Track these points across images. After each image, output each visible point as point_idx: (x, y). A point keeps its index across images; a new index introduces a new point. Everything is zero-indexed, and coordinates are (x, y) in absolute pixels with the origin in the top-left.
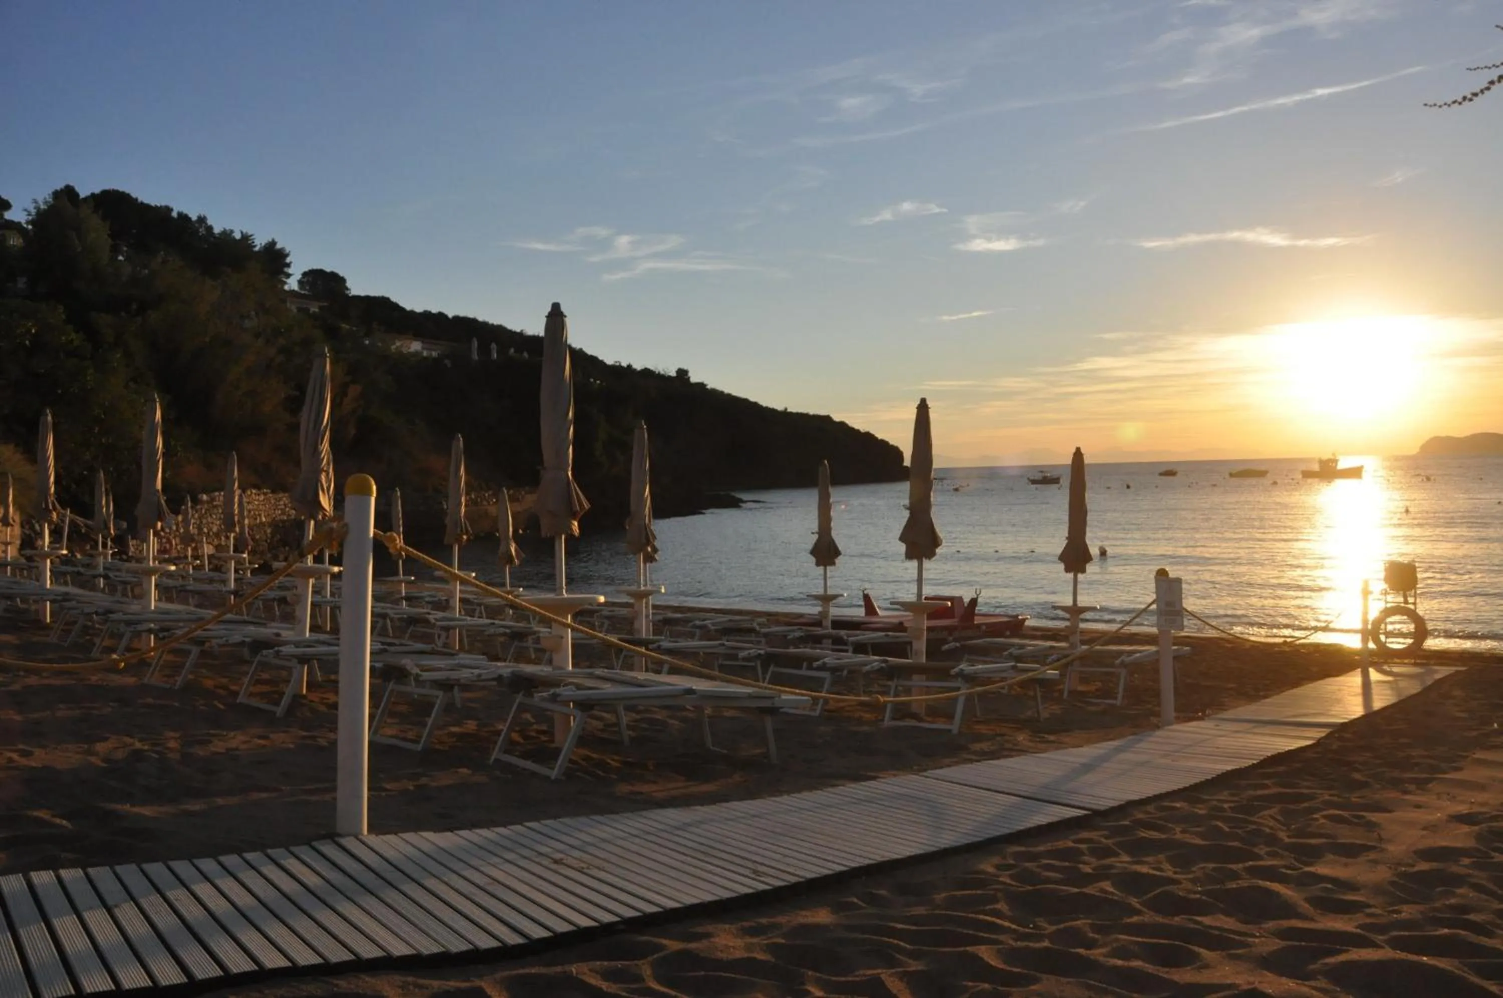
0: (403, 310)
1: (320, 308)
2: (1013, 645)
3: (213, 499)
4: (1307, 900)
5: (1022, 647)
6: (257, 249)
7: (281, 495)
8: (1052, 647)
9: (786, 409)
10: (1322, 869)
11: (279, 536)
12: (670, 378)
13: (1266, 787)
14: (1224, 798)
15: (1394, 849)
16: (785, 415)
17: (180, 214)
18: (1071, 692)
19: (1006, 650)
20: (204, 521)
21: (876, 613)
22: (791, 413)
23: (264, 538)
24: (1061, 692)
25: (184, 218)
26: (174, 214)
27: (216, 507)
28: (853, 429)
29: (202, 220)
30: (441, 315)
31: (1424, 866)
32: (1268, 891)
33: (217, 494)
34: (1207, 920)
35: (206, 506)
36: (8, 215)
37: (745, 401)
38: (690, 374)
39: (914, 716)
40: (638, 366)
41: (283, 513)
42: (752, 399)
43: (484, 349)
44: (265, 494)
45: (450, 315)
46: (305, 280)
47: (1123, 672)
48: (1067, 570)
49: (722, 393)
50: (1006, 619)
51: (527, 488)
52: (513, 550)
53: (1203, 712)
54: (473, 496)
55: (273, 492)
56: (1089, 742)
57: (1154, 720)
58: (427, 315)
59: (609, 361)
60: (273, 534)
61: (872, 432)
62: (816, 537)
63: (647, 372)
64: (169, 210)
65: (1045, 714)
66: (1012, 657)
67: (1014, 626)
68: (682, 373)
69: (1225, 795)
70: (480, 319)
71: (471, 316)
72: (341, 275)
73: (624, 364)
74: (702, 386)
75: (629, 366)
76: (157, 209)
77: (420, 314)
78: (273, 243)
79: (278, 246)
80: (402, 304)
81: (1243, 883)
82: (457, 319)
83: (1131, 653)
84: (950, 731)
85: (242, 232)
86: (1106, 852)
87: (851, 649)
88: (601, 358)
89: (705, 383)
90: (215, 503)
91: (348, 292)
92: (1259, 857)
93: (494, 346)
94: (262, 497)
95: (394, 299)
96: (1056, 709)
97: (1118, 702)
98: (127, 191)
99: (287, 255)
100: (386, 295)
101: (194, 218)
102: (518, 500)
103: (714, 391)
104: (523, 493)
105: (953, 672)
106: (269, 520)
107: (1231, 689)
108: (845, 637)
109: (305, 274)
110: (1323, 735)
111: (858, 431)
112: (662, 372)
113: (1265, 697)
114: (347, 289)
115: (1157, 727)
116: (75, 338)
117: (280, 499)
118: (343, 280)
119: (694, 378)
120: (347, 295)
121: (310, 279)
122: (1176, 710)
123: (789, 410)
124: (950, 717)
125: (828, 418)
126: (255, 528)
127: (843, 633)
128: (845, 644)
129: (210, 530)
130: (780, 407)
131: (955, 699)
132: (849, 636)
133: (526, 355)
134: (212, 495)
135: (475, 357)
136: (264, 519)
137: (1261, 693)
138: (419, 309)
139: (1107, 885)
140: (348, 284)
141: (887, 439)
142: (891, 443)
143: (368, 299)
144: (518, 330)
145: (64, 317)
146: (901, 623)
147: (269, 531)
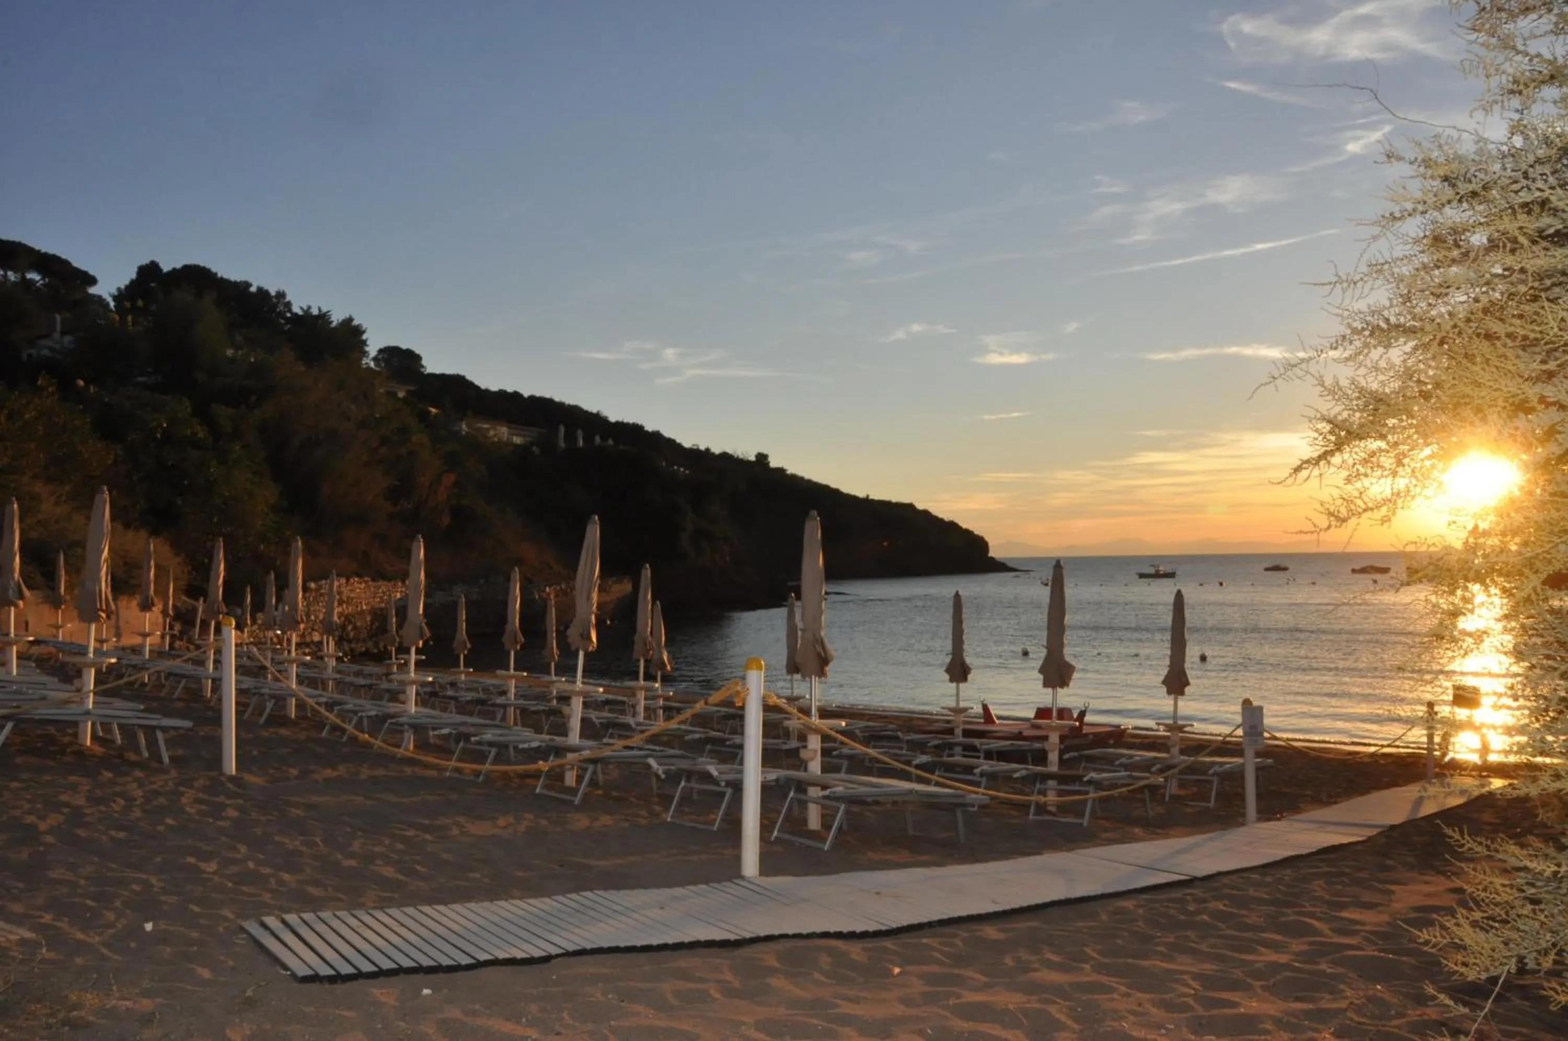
0: (477, 388)
1: (408, 392)
2: (1123, 756)
3: (320, 588)
4: (1330, 929)
5: (1131, 757)
6: (334, 324)
7: (380, 583)
8: (1156, 758)
9: (868, 496)
10: (1345, 914)
11: (377, 624)
12: (749, 462)
13: (1318, 867)
14: (1288, 873)
15: (1396, 906)
16: (867, 502)
17: (260, 290)
18: (1171, 796)
19: (1118, 759)
20: (312, 609)
21: (993, 722)
22: (873, 501)
23: (364, 625)
24: (1164, 795)
25: (263, 293)
26: (253, 289)
27: (322, 595)
28: (936, 518)
29: (281, 295)
30: (516, 395)
31: (1413, 915)
32: (1305, 923)
33: (324, 582)
34: (1264, 935)
35: (314, 594)
36: (92, 290)
37: (827, 488)
38: (770, 459)
39: (1050, 813)
40: (716, 450)
41: (382, 601)
42: (834, 485)
43: (570, 437)
44: (365, 582)
45: (526, 394)
46: (380, 357)
47: (1216, 780)
48: (1169, 693)
49: (802, 478)
50: (1110, 729)
51: (614, 579)
52: (665, 658)
53: (1281, 814)
54: (563, 587)
55: (373, 580)
56: (1188, 835)
57: (1241, 820)
58: (502, 394)
59: (687, 444)
60: (372, 622)
61: (956, 521)
62: (950, 657)
63: (725, 456)
64: (248, 285)
65: (1151, 813)
66: (1126, 767)
67: (1117, 736)
68: (762, 458)
69: (1289, 872)
70: (557, 399)
71: (548, 396)
72: (417, 352)
73: (702, 448)
74: (781, 471)
75: (708, 450)
76: (236, 284)
77: (495, 393)
78: (350, 320)
79: (355, 323)
80: (477, 382)
81: (1290, 918)
82: (532, 398)
83: (1222, 764)
84: (1081, 824)
85: (320, 309)
86: (1204, 901)
87: (982, 755)
88: (678, 441)
89: (785, 467)
90: (322, 591)
91: (422, 370)
92: (1304, 906)
93: (580, 433)
94: (363, 586)
95: (469, 377)
96: (1160, 810)
97: (1212, 804)
98: (208, 266)
99: (364, 332)
100: (462, 373)
101: (273, 293)
102: (605, 591)
103: (794, 477)
104: (610, 583)
105: (1085, 779)
106: (369, 608)
107: (1307, 796)
108: (978, 746)
109: (381, 351)
110: (1375, 833)
111: (942, 520)
112: (741, 457)
113: (1336, 803)
114: (423, 367)
115: (1243, 824)
116: (201, 433)
117: (380, 587)
118: (418, 358)
119: (774, 463)
120: (422, 373)
121: (386, 356)
122: (1258, 812)
123: (871, 497)
124: (1081, 815)
125: (910, 506)
126: (357, 616)
127: (976, 742)
128: (978, 751)
129: (316, 617)
130: (861, 494)
131: (1086, 801)
132: (981, 744)
133: (611, 442)
134: (320, 583)
135: (562, 444)
136: (364, 607)
137: (1333, 800)
138: (494, 388)
139: (1205, 917)
140: (424, 362)
141: (971, 529)
142: (976, 532)
143: (443, 377)
144: (595, 411)
145: (189, 410)
146: (1020, 733)
147: (368, 619)
